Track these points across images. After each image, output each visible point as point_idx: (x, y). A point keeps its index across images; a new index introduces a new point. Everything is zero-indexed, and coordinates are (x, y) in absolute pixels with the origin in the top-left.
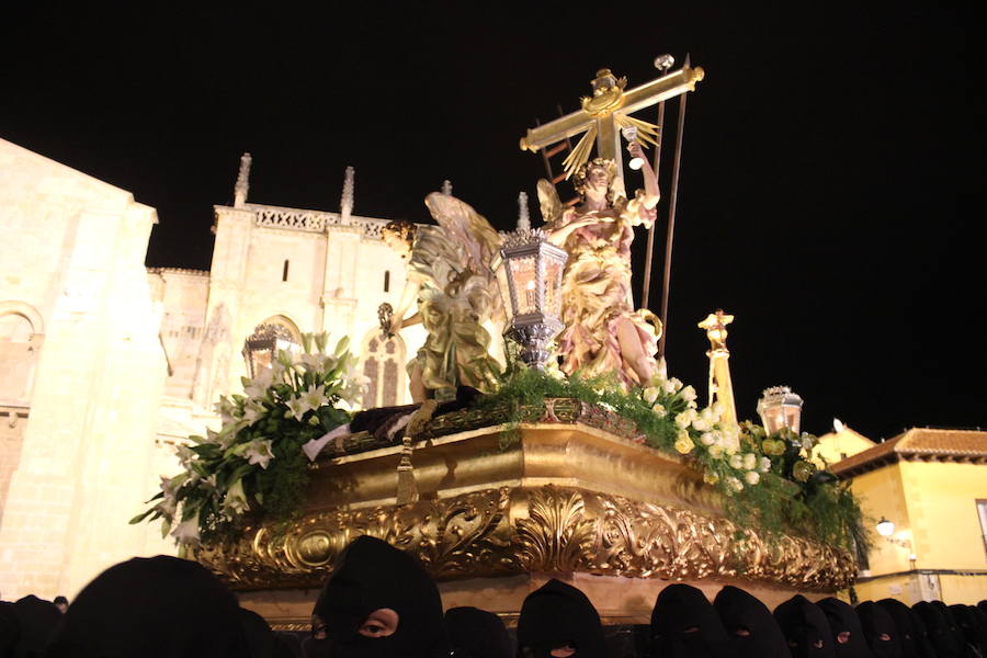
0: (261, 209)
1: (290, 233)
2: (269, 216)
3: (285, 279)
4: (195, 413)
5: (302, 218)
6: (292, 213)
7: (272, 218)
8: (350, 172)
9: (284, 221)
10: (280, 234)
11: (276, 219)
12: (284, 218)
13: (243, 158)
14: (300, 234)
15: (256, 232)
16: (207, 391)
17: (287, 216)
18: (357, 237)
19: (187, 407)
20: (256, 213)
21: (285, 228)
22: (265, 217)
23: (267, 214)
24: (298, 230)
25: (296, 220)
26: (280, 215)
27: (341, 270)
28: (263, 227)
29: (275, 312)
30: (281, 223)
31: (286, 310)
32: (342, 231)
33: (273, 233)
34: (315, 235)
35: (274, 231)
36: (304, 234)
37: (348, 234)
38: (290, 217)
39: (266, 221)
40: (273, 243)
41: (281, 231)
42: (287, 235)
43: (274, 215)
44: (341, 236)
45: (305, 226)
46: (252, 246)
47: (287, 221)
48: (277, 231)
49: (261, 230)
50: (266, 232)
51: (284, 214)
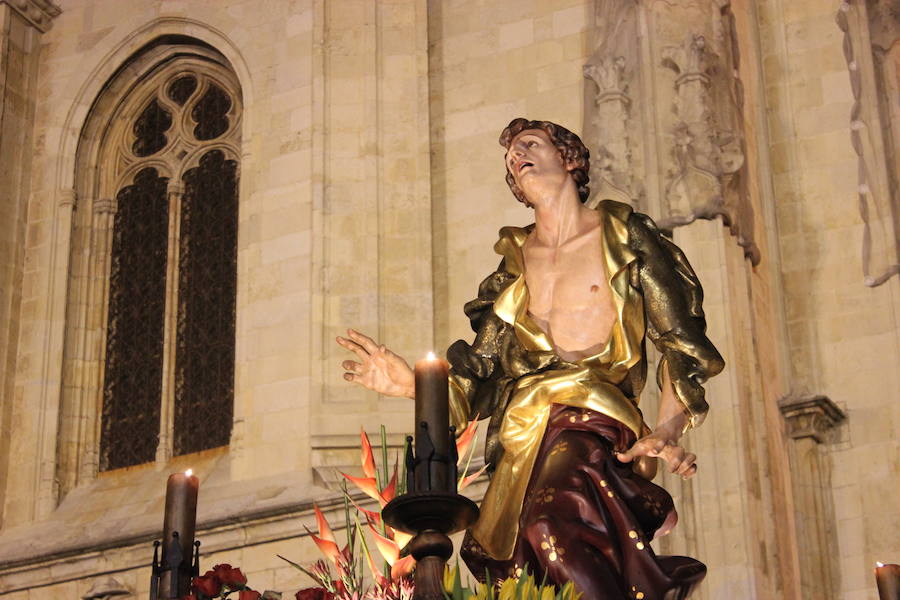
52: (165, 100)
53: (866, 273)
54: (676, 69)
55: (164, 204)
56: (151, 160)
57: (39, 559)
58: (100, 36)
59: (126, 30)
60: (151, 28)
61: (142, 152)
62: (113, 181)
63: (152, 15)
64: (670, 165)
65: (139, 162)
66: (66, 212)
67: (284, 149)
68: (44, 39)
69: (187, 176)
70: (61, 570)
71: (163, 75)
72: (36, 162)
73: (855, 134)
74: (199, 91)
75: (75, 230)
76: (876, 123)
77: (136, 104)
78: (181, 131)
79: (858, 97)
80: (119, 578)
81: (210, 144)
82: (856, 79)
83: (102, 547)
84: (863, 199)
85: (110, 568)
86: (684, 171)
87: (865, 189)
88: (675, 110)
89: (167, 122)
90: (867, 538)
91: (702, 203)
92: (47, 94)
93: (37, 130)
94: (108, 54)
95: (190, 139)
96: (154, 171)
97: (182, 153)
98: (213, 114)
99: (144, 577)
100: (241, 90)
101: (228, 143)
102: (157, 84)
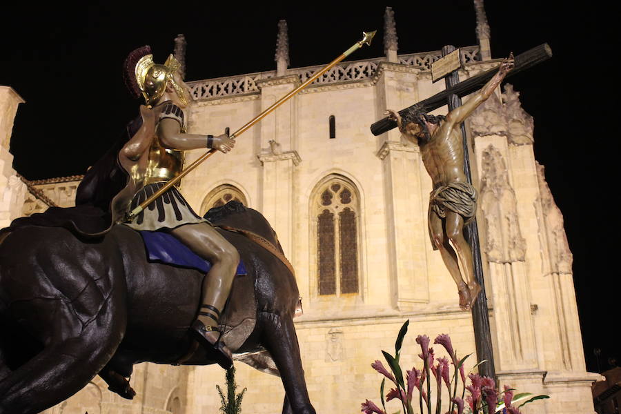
0: (199, 85)
1: (228, 100)
2: (207, 89)
5: (240, 83)
6: (229, 81)
7: (211, 91)
8: (283, 25)
9: (223, 91)
10: (219, 104)
11: (215, 90)
12: (222, 87)
13: (176, 39)
14: (239, 99)
15: (195, 108)
17: (225, 85)
20: (195, 89)
21: (223, 97)
22: (204, 91)
23: (205, 88)
24: (236, 96)
25: (234, 87)
26: (218, 86)
27: (276, 124)
28: (202, 101)
29: (218, 182)
30: (220, 93)
31: (229, 177)
32: (274, 84)
33: (213, 105)
34: (253, 97)
35: (213, 102)
36: (242, 98)
37: (281, 86)
38: (228, 85)
39: (205, 95)
40: (212, 114)
41: (219, 101)
42: (226, 103)
43: (212, 88)
44: (275, 90)
45: (243, 90)
46: (192, 122)
47: (226, 89)
48: (216, 102)
49: (199, 104)
50: (205, 105)
51: (222, 84)
52: (331, 190)
53: (542, 272)
54: (508, 219)
55: (333, 221)
56: (327, 207)
57: (315, 321)
58: (315, 170)
59: (324, 169)
60: (330, 170)
61: (325, 204)
62: (318, 211)
63: (331, 167)
64: (511, 246)
65: (324, 207)
66: (307, 220)
67: (375, 213)
68: (297, 168)
69: (341, 214)
70: (321, 324)
71: (331, 182)
72: (297, 204)
73: (539, 236)
74: (341, 189)
75: (309, 226)
76: (544, 234)
77: (322, 190)
78: (336, 199)
79: (539, 226)
80: (338, 328)
81: (346, 205)
82: (539, 221)
83: (334, 320)
84: (541, 253)
85: (335, 325)
86: (514, 247)
87: (542, 251)
88: (509, 230)
89: (331, 197)
90: (543, 340)
91: (519, 257)
92: (299, 185)
94: (318, 176)
95: (340, 203)
96: (328, 211)
97: (337, 207)
98: (346, 197)
99: (346, 329)
100: (357, 193)
101: (352, 205)
102: (329, 185)
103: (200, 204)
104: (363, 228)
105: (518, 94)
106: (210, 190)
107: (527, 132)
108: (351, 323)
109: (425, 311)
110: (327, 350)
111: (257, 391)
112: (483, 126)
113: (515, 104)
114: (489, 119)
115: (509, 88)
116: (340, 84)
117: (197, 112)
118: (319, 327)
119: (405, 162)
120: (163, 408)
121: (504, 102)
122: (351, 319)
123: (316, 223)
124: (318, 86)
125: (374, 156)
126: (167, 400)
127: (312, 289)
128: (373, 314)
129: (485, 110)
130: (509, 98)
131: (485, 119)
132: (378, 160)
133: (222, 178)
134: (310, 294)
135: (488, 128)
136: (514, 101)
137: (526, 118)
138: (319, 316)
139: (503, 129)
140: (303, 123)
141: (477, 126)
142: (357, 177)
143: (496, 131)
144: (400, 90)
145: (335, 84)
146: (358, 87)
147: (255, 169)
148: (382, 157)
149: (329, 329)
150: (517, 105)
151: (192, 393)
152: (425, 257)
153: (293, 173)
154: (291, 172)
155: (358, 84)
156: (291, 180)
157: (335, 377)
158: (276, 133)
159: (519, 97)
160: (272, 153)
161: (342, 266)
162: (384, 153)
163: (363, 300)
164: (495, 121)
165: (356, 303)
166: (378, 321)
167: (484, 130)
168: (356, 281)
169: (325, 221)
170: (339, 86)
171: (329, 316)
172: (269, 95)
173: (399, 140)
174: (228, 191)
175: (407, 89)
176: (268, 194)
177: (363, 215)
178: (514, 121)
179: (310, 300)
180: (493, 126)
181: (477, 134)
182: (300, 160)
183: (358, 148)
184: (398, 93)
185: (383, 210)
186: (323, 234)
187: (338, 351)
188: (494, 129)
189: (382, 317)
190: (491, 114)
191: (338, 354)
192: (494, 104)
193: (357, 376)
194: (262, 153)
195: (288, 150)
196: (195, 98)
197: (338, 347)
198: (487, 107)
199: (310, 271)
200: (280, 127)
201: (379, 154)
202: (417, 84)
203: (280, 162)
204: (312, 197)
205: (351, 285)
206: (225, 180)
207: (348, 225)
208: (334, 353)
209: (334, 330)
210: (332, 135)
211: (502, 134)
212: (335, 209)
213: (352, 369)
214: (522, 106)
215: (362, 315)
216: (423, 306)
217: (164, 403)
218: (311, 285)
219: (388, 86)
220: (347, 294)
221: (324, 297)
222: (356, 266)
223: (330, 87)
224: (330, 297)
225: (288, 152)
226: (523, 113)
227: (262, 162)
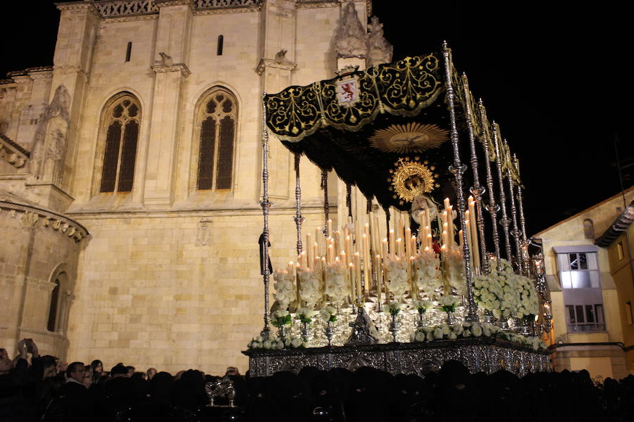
0: (109, 4)
1: (133, 18)
2: (116, 8)
3: (128, 59)
4: (28, 183)
7: (119, 10)
9: (129, 10)
10: (124, 21)
11: (122, 9)
12: (129, 7)
14: (142, 17)
15: (103, 23)
16: (39, 163)
17: (131, 5)
18: (185, 8)
19: (22, 179)
20: (105, 7)
21: (129, 15)
22: (112, 9)
23: (114, 7)
24: (140, 15)
25: (139, 7)
26: (125, 5)
27: (170, 40)
28: (109, 17)
29: (118, 89)
30: (127, 12)
31: (128, 85)
32: (172, 5)
33: (119, 22)
34: (154, 16)
35: (119, 19)
36: (145, 17)
37: (177, 7)
38: (134, 5)
39: (113, 13)
40: (118, 30)
41: (124, 18)
42: (130, 21)
43: (120, 7)
44: (171, 10)
45: (146, 10)
46: (100, 36)
47: (132, 9)
48: (122, 19)
49: (107, 20)
50: (112, 22)
51: (129, 4)
52: (215, 100)
55: (214, 126)
56: (211, 115)
57: (189, 211)
58: (201, 82)
59: (209, 82)
60: (215, 83)
61: (209, 112)
62: (202, 118)
63: (216, 80)
65: (208, 115)
66: (191, 125)
67: (250, 121)
68: (187, 79)
69: (221, 121)
71: (216, 93)
72: (183, 111)
74: (224, 100)
75: (193, 130)
77: (207, 100)
78: (219, 108)
80: (208, 218)
81: (227, 114)
83: (205, 211)
85: (206, 215)
89: (215, 106)
92: (187, 94)
93: (184, 103)
94: (203, 87)
95: (222, 111)
96: (211, 118)
97: (219, 115)
98: (228, 106)
99: (215, 219)
100: (237, 103)
101: (232, 114)
102: (214, 96)
103: (102, 107)
104: (239, 133)
105: (382, 25)
106: (111, 96)
107: (385, 57)
108: (220, 214)
109: (284, 206)
110: (197, 236)
111: (136, 269)
112: (346, 49)
113: (379, 33)
114: (352, 43)
115: (375, 20)
116: (230, 8)
117: (105, 27)
118: (192, 217)
119: (278, 78)
120: (47, 280)
121: (368, 32)
122: (220, 210)
123: (200, 128)
124: (211, 9)
125: (253, 72)
126: (52, 274)
127: (191, 184)
128: (239, 207)
129: (349, 36)
130: (374, 28)
131: (349, 43)
132: (257, 76)
133: (121, 85)
134: (189, 188)
135: (350, 51)
136: (378, 31)
137: (386, 47)
138: (194, 206)
139: (363, 52)
140: (196, 41)
141: (341, 49)
142: (237, 90)
143: (357, 55)
144: (280, 15)
145: (226, 8)
146: (246, 12)
147: (151, 79)
148: (260, 73)
149: (201, 218)
150: (380, 35)
151: (82, 270)
152: (287, 160)
153: (181, 83)
154: (179, 82)
155: (246, 9)
156: (179, 89)
157: (203, 259)
158: (169, 47)
159: (383, 28)
160: (164, 65)
161: (219, 166)
162: (261, 70)
163: (233, 195)
164: (357, 45)
165: (227, 197)
166: (243, 213)
167: (346, 52)
168: (231, 179)
169: (208, 126)
170: (228, 10)
171: (202, 207)
172: (166, 15)
173: (274, 58)
174: (127, 98)
175: (286, 15)
176: (158, 100)
177: (239, 123)
178: (375, 48)
179: (189, 194)
180: (354, 49)
181: (340, 56)
182: (189, 73)
183: (240, 64)
184: (278, 18)
185: (256, 119)
186: (205, 138)
187: (207, 237)
188: (355, 53)
189: (246, 209)
190: (354, 40)
191: (206, 239)
192: (358, 31)
193: (221, 259)
194: (155, 64)
195: (178, 62)
196: (104, 15)
197: (208, 233)
198: (351, 33)
199: (190, 168)
200: (173, 44)
201: (257, 70)
202: (297, 12)
203: (171, 73)
204: (197, 105)
205: (225, 182)
206: (125, 87)
207: (227, 131)
208: (203, 239)
209: (205, 219)
210: (220, 52)
211: (362, 57)
212: (217, 117)
213: (217, 253)
214: (384, 36)
215: (230, 207)
216: (282, 201)
217: (49, 276)
218: (191, 181)
219: (269, 11)
220: (221, 190)
221: (201, 192)
222: (231, 166)
223: (221, 11)
224: (206, 192)
225: (177, 65)
226: (384, 42)
227: (155, 72)
